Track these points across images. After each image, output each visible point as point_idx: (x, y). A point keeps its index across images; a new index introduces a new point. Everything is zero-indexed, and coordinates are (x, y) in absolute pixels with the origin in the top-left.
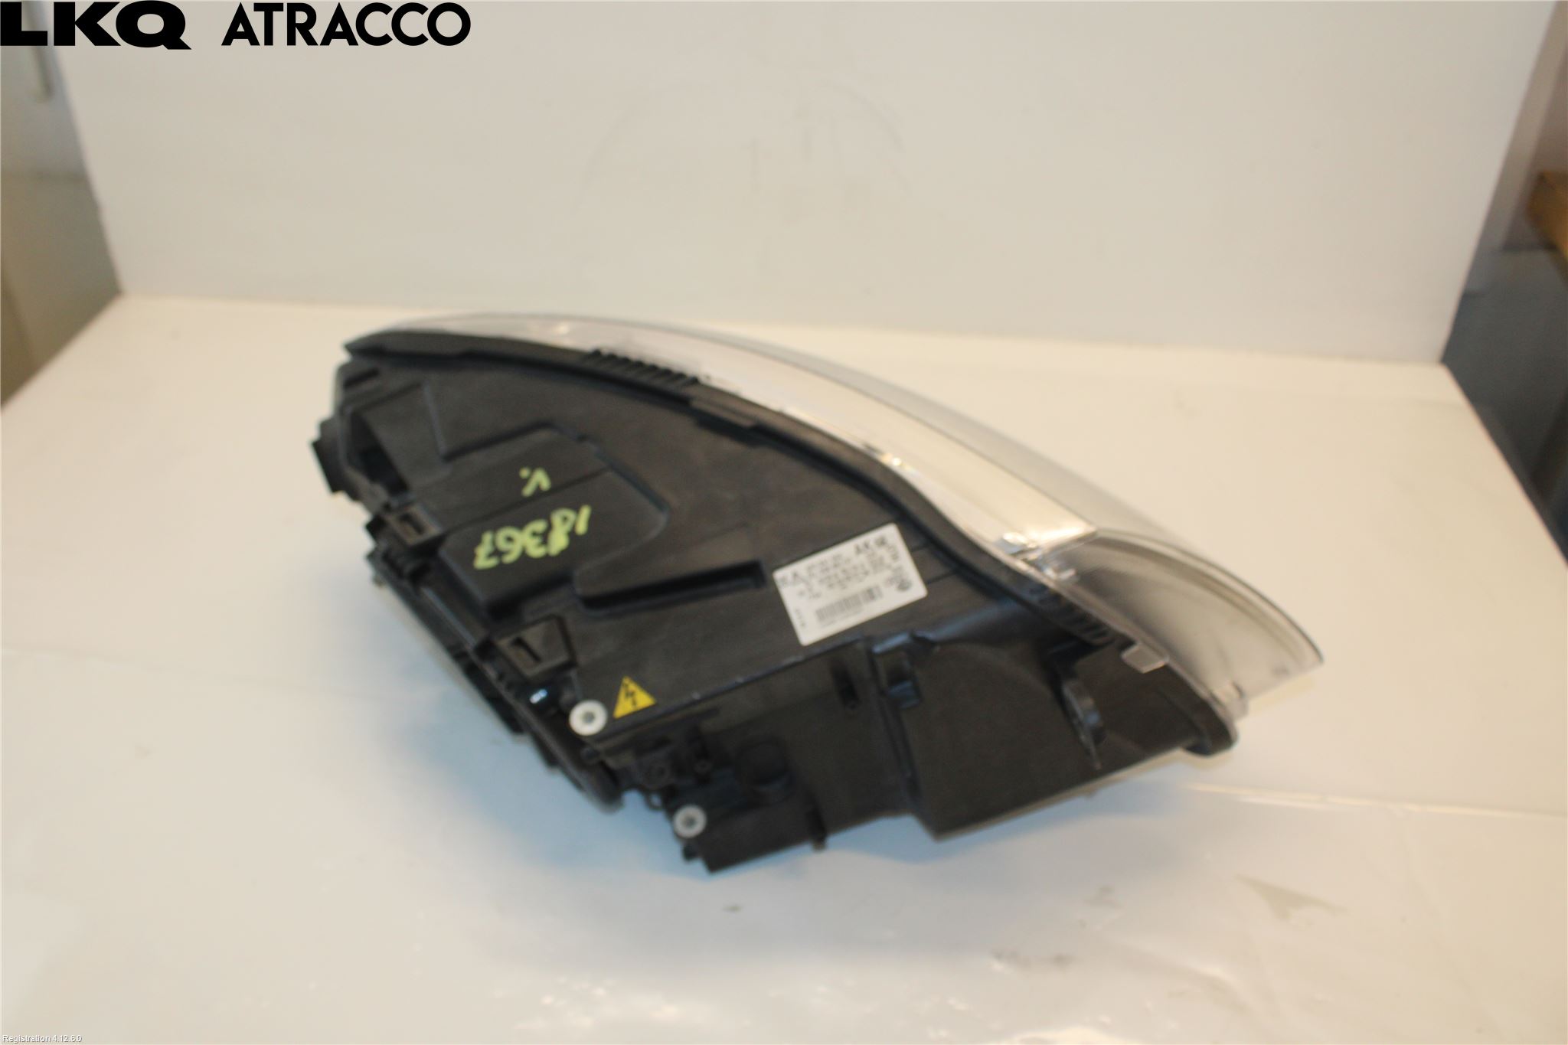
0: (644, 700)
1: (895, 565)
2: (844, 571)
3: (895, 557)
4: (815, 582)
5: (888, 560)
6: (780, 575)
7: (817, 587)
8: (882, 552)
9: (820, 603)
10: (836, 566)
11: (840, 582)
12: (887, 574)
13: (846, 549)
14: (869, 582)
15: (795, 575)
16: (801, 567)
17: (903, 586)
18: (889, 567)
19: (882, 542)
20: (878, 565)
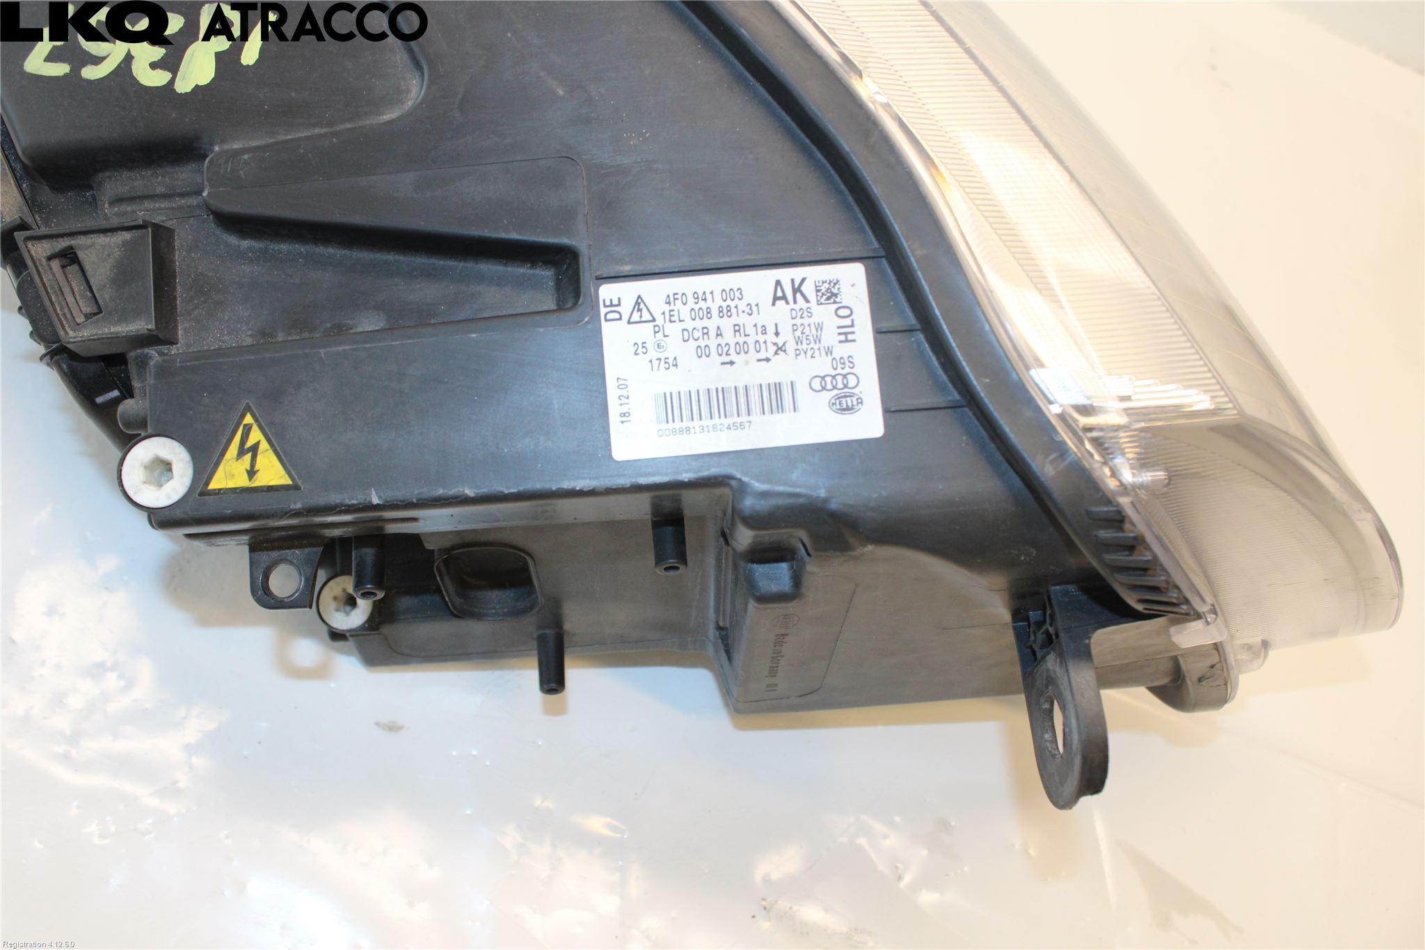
0: (272, 472)
1: (841, 351)
2: (737, 329)
3: (846, 336)
4: (674, 330)
5: (830, 336)
6: (607, 292)
7: (674, 346)
8: (824, 313)
9: (672, 382)
10: (725, 312)
11: (723, 350)
12: (823, 365)
13: (758, 283)
14: (781, 370)
15: (639, 301)
16: (655, 291)
17: (845, 405)
18: (829, 351)
19: (830, 294)
20: (807, 341)
